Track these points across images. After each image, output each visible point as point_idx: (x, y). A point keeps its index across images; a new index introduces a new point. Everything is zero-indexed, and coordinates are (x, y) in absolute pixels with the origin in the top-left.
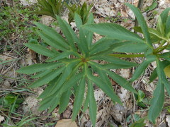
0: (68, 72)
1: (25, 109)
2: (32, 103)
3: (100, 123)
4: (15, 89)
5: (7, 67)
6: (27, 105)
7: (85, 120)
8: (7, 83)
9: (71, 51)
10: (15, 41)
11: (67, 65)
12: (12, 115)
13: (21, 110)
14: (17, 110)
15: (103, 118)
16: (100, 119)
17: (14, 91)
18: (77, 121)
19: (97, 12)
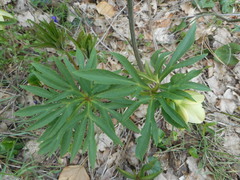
0: (69, 112)
1: (26, 155)
2: (33, 148)
3: (114, 168)
4: (13, 132)
5: (4, 106)
6: (27, 150)
7: (96, 166)
8: (4, 125)
9: (72, 90)
10: (13, 74)
11: (68, 105)
12: (11, 162)
13: (21, 156)
14: (16, 156)
15: (117, 162)
16: (114, 163)
17: (13, 135)
18: (86, 167)
19: (114, 34)
